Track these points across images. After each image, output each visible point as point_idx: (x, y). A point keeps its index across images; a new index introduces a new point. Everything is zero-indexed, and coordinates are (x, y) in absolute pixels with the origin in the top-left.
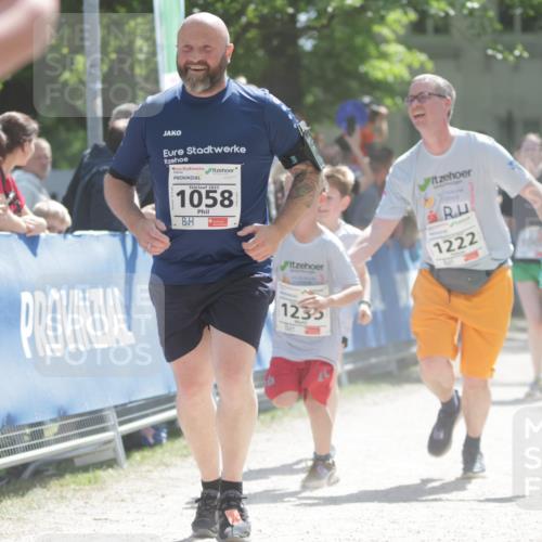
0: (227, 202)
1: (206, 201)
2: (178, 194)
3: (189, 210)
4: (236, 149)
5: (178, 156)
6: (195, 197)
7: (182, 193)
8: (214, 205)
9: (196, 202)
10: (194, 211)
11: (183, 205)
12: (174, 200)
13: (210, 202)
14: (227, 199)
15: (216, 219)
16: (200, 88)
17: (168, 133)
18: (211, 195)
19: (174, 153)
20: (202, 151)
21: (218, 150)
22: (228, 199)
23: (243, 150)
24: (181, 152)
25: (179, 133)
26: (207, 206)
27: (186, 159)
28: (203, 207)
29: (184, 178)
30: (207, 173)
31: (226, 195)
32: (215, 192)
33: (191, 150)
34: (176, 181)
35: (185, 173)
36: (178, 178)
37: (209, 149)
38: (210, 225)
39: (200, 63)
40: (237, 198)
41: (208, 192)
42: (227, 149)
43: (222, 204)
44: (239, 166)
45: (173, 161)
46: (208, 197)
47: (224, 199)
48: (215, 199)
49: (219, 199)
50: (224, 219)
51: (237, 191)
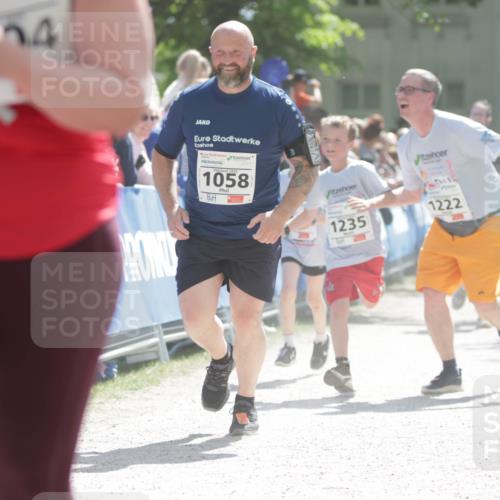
0: (243, 184)
1: (226, 182)
2: (205, 175)
3: (212, 188)
4: (252, 141)
5: (205, 142)
6: (218, 178)
7: (207, 175)
8: (233, 185)
9: (218, 182)
10: (217, 189)
11: (208, 184)
12: (201, 180)
13: (230, 183)
14: (243, 181)
15: (233, 197)
16: (232, 84)
17: (199, 122)
18: (231, 177)
19: (202, 139)
20: (225, 140)
21: (238, 140)
22: (245, 181)
23: (258, 143)
24: (208, 139)
25: (208, 122)
26: (227, 186)
27: (212, 145)
28: (224, 187)
29: (209, 162)
30: (228, 159)
31: (243, 178)
32: (234, 175)
33: (216, 138)
34: (204, 164)
35: (211, 159)
36: (204, 162)
37: (231, 139)
38: (229, 201)
39: (232, 65)
40: (252, 181)
41: (228, 175)
42: (245, 141)
43: (240, 185)
44: (255, 155)
45: (201, 146)
46: (228, 179)
47: (242, 180)
48: (234, 181)
49: (237, 180)
50: (241, 197)
51: (252, 175)
